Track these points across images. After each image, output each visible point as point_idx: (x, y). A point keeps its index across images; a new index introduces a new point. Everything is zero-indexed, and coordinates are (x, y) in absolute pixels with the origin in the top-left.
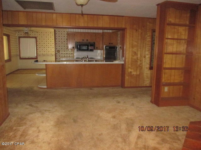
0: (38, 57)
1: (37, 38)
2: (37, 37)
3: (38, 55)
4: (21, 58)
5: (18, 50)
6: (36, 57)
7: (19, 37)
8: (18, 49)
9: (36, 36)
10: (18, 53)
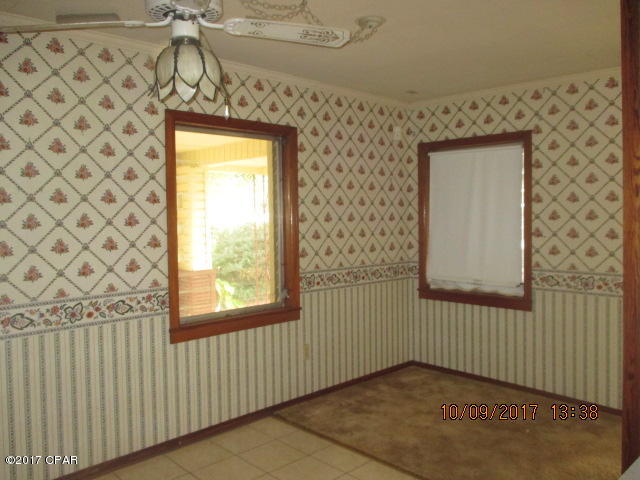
0: (537, 296)
1: (536, 139)
2: (538, 130)
3: (535, 273)
4: (427, 292)
5: (416, 232)
6: (520, 292)
7: (426, 149)
8: (413, 225)
9: (530, 127)
10: (413, 254)
